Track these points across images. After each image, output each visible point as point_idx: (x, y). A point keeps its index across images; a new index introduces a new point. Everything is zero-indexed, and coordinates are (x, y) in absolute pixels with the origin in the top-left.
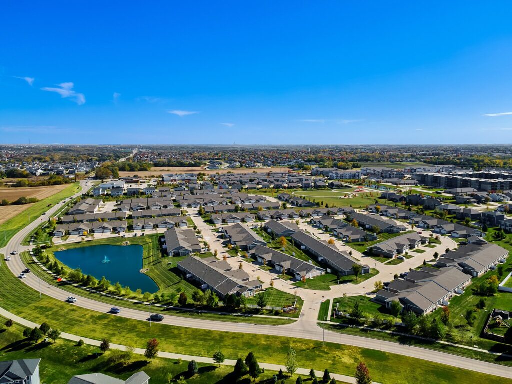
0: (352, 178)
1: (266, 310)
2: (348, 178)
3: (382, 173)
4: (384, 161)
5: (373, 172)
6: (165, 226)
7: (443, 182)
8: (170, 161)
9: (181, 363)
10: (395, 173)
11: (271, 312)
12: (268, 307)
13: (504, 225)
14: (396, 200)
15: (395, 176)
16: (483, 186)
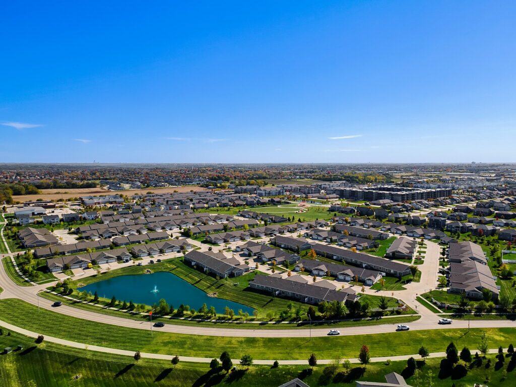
0: (277, 194)
1: (389, 311)
2: (274, 194)
3: (300, 189)
4: (279, 178)
5: (290, 188)
6: (171, 250)
7: (360, 195)
8: (55, 182)
9: (390, 364)
10: (313, 189)
11: (392, 313)
12: (389, 309)
13: (449, 227)
14: (347, 212)
15: (313, 191)
16: (395, 198)
